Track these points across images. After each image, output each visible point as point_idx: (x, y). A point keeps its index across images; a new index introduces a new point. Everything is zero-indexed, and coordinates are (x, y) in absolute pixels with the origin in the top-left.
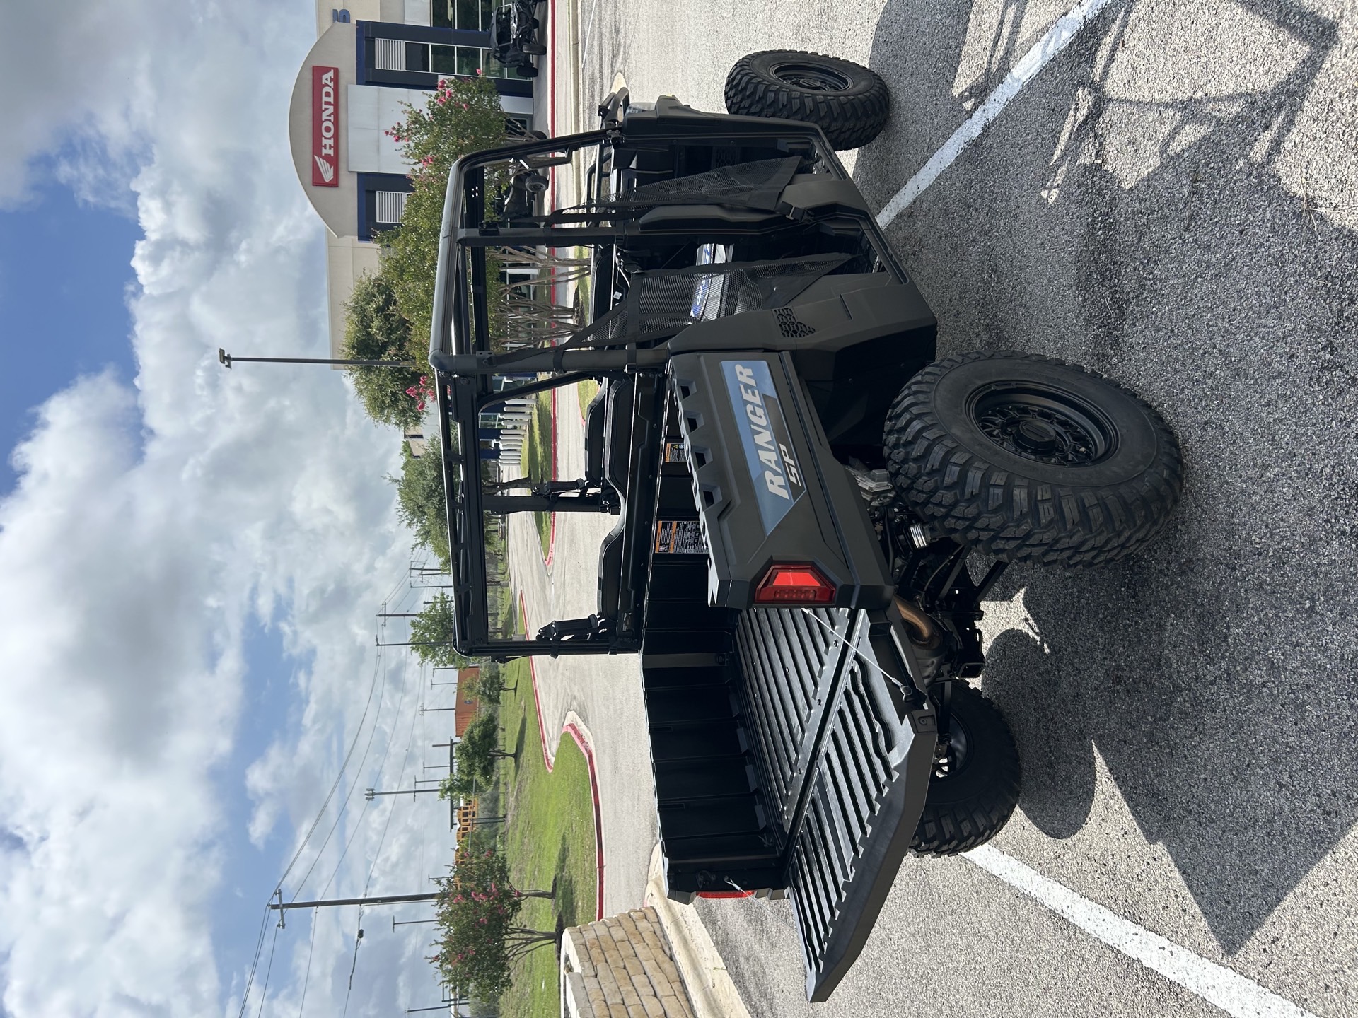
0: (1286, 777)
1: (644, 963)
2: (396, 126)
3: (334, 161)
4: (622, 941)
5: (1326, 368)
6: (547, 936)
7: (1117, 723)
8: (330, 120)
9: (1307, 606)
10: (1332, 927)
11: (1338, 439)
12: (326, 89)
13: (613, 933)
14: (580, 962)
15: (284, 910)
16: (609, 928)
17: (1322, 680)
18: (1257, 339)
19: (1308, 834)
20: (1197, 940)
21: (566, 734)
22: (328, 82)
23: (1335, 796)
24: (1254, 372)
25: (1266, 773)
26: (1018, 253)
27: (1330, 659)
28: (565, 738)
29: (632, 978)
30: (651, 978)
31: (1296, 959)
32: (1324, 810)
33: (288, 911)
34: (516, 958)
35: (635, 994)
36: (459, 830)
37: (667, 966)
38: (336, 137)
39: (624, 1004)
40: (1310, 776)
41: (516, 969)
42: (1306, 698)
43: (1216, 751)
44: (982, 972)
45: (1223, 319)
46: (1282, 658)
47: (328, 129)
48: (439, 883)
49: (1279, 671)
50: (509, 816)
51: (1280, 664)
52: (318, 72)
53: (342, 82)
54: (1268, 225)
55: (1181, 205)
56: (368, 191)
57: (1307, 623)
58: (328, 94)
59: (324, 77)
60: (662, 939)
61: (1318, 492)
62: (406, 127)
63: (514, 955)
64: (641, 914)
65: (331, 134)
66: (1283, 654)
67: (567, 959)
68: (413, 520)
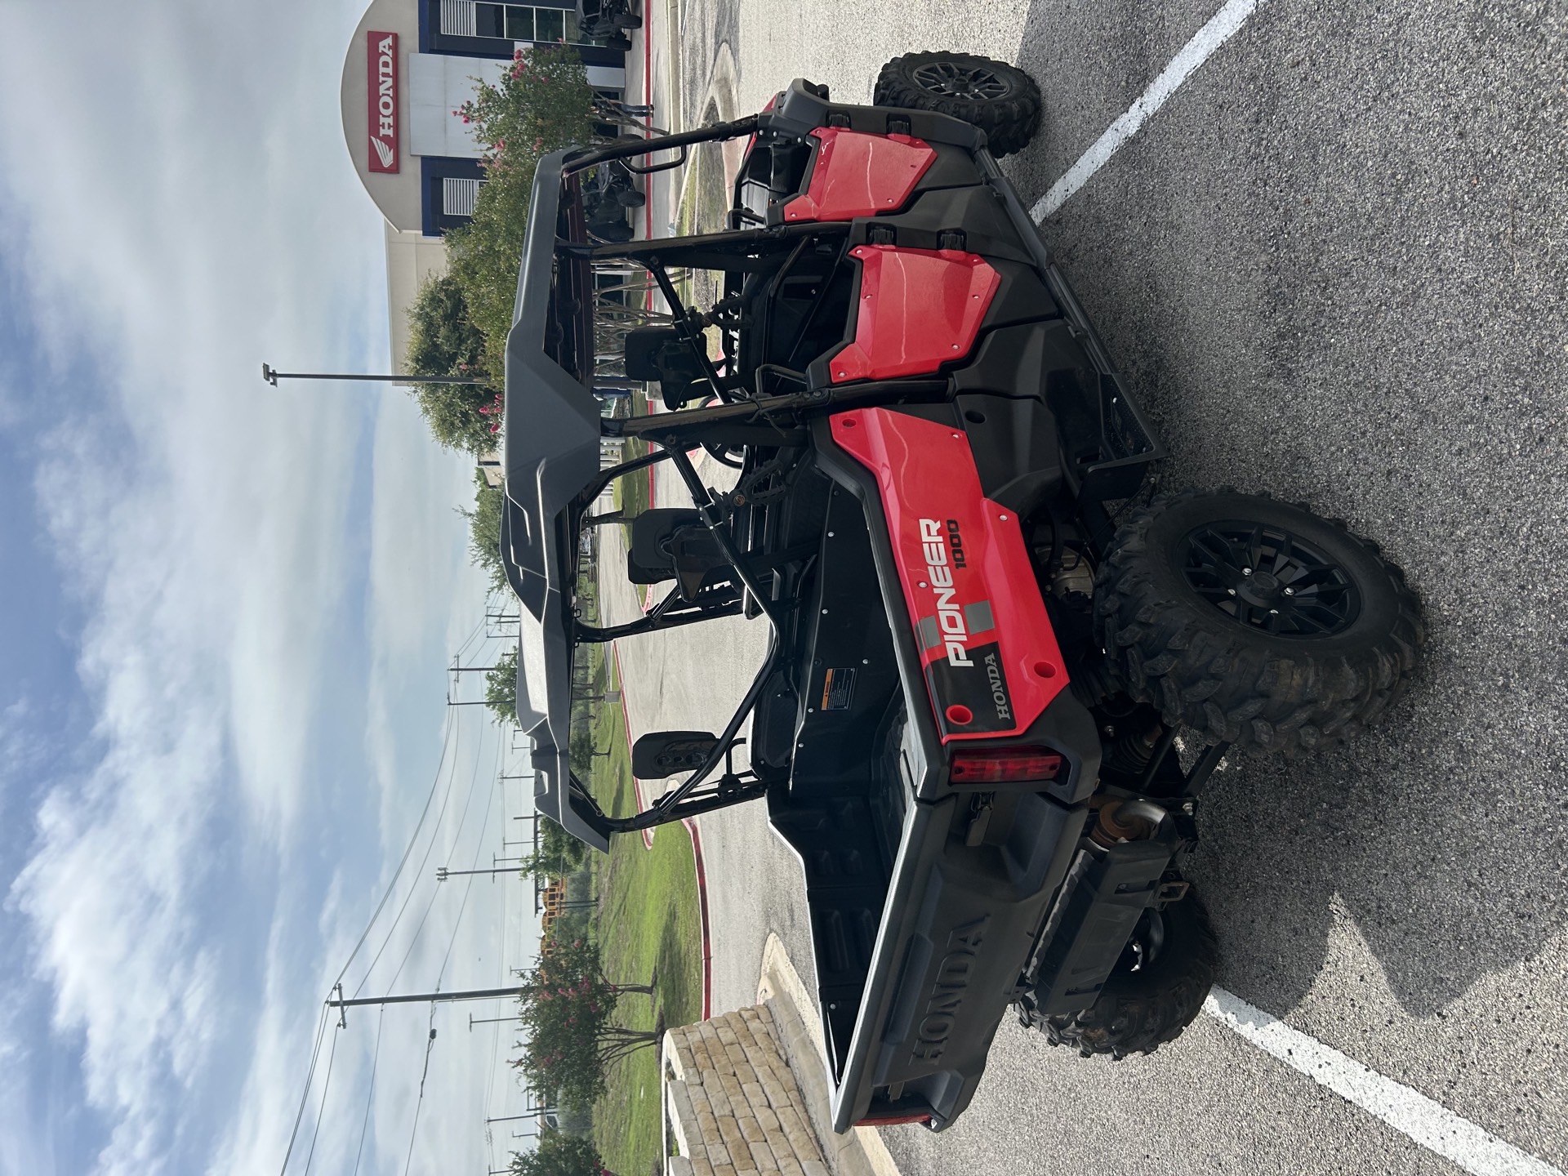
0: (1476, 874)
1: (756, 1069)
2: (466, 105)
3: (394, 143)
4: (732, 1044)
5: (1523, 414)
6: (647, 1036)
7: (1288, 810)
8: (389, 95)
9: (1500, 683)
10: (1526, 1043)
11: (1536, 495)
12: (383, 59)
13: (720, 1035)
14: (684, 1068)
15: (345, 1007)
16: (716, 1029)
17: (1516, 768)
18: (1447, 378)
19: (1499, 939)
20: (1375, 1054)
22: (386, 51)
23: (1529, 897)
24: (1444, 417)
25: (1453, 870)
26: (1180, 270)
27: (1526, 743)
29: (744, 1086)
30: (765, 1087)
31: (1485, 1079)
32: (1517, 913)
33: (349, 1009)
34: (610, 1062)
35: (746, 1104)
36: (545, 915)
37: (783, 1073)
38: (396, 114)
39: (734, 1116)
40: (1501, 874)
41: (611, 1075)
42: (1498, 787)
43: (1398, 844)
44: (1136, 1088)
45: (1410, 354)
46: (1472, 740)
47: (386, 105)
48: (522, 976)
49: (1468, 755)
50: (602, 900)
51: (1470, 748)
52: (374, 38)
53: (403, 50)
54: (1462, 248)
55: (1363, 221)
56: (433, 179)
57: (1500, 702)
58: (386, 64)
59: (381, 44)
60: (777, 1043)
61: (1513, 554)
62: (476, 106)
63: (608, 1058)
64: (752, 1012)
65: (390, 110)
66: (1472, 737)
67: (669, 1064)
68: (488, 560)
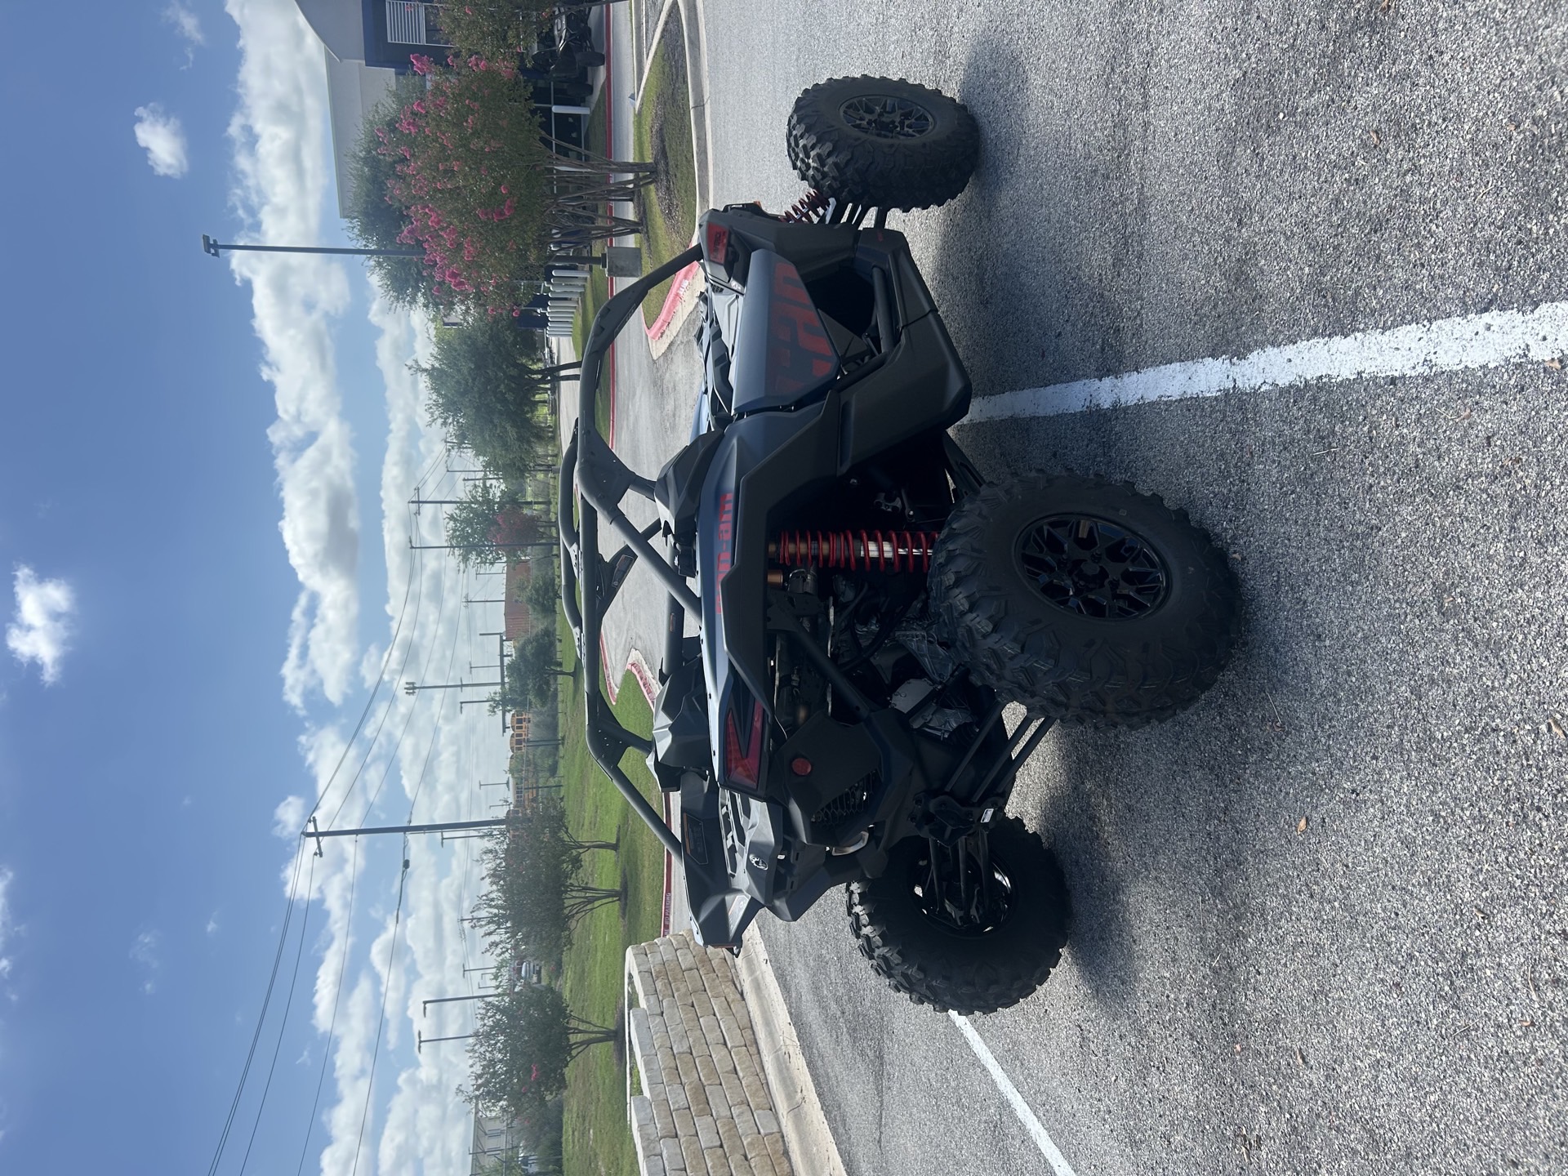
1: (713, 1000)
6: (611, 894)
14: (645, 995)
15: (321, 838)
21: (629, 672)
28: (628, 677)
29: (701, 1020)
30: (722, 1024)
33: (325, 840)
34: (576, 918)
35: (703, 1040)
37: (737, 1005)
39: (691, 1054)
41: (576, 930)
50: (568, 739)
63: (577, 913)
68: (447, 418)
